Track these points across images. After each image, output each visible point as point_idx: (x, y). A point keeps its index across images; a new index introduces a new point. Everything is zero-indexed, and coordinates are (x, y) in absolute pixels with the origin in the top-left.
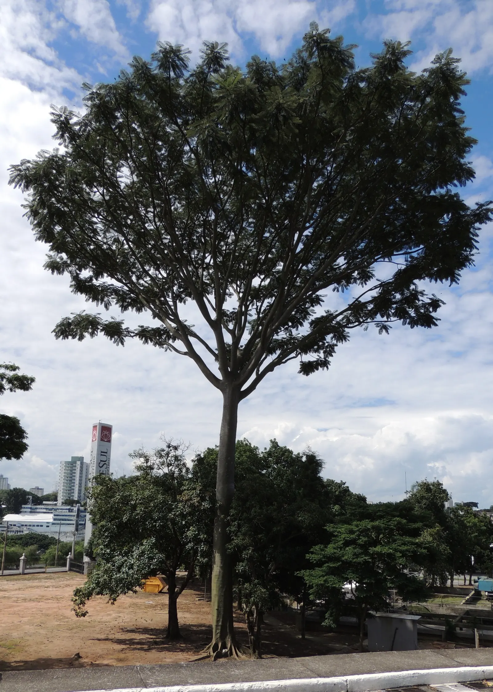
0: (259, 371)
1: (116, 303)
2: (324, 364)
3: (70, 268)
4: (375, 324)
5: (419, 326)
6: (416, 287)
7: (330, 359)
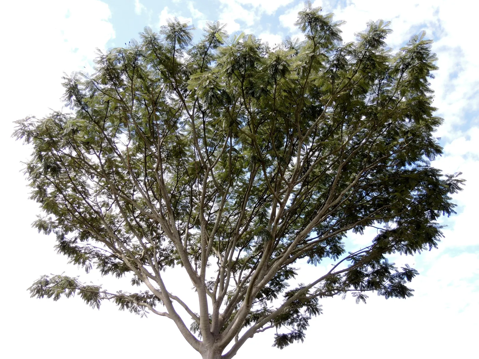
0: (238, 337)
1: (97, 268)
2: (299, 336)
3: (57, 229)
4: (353, 293)
5: (393, 297)
6: (386, 261)
7: (304, 331)
